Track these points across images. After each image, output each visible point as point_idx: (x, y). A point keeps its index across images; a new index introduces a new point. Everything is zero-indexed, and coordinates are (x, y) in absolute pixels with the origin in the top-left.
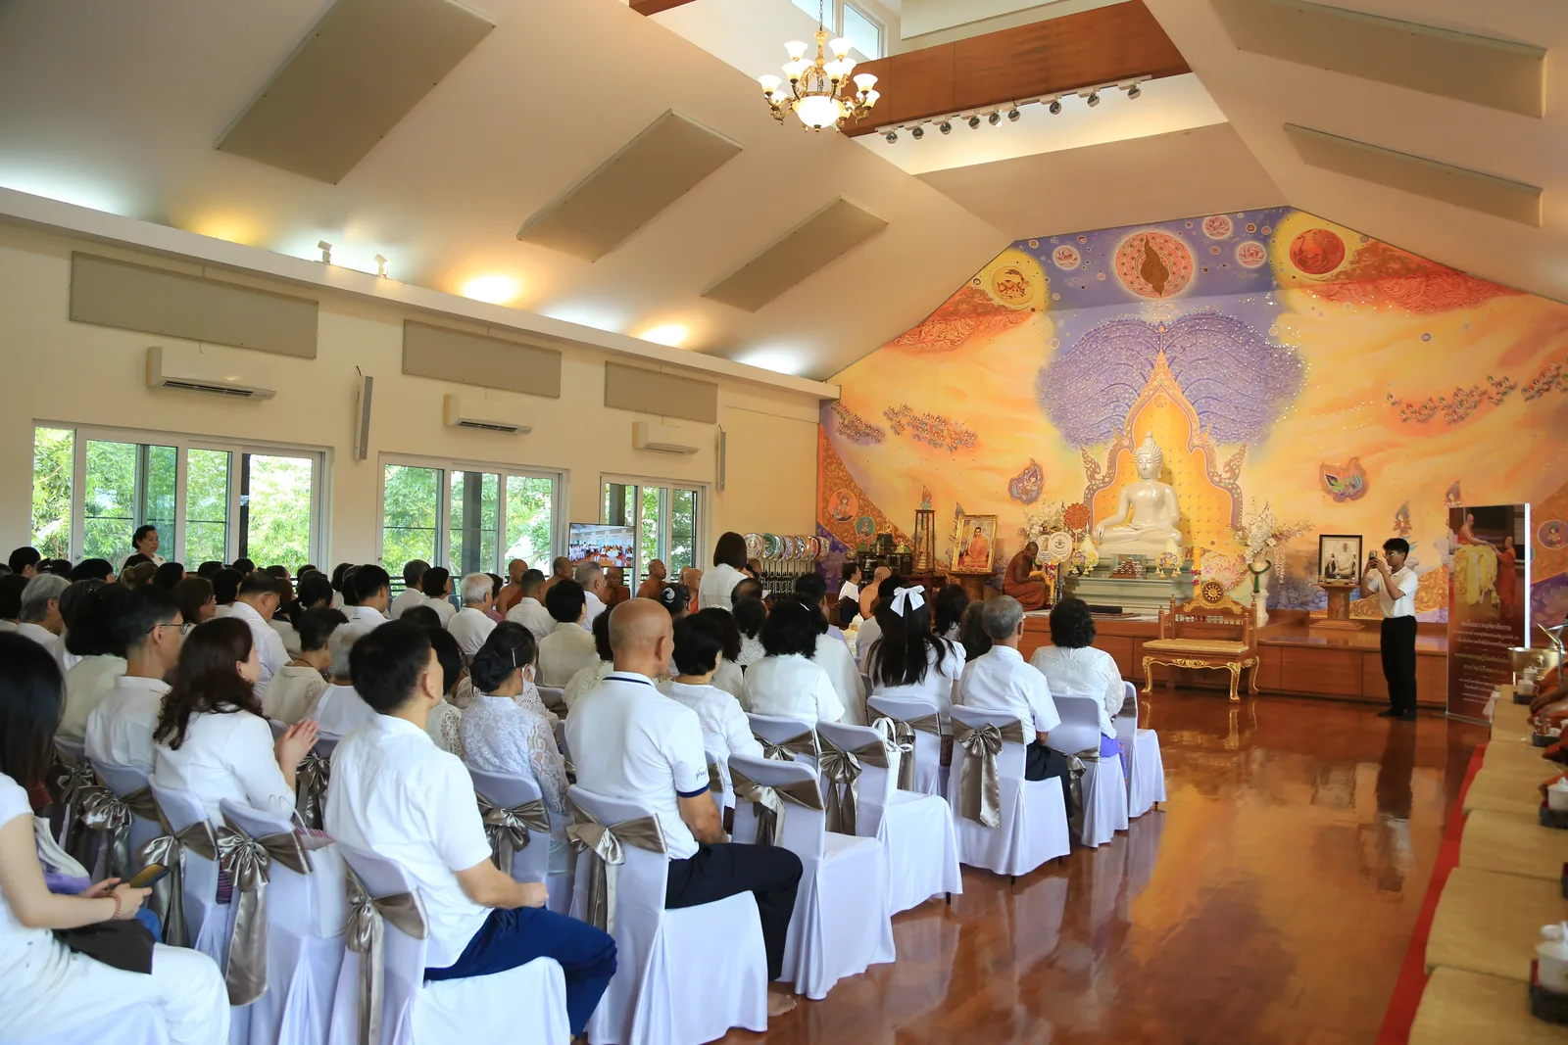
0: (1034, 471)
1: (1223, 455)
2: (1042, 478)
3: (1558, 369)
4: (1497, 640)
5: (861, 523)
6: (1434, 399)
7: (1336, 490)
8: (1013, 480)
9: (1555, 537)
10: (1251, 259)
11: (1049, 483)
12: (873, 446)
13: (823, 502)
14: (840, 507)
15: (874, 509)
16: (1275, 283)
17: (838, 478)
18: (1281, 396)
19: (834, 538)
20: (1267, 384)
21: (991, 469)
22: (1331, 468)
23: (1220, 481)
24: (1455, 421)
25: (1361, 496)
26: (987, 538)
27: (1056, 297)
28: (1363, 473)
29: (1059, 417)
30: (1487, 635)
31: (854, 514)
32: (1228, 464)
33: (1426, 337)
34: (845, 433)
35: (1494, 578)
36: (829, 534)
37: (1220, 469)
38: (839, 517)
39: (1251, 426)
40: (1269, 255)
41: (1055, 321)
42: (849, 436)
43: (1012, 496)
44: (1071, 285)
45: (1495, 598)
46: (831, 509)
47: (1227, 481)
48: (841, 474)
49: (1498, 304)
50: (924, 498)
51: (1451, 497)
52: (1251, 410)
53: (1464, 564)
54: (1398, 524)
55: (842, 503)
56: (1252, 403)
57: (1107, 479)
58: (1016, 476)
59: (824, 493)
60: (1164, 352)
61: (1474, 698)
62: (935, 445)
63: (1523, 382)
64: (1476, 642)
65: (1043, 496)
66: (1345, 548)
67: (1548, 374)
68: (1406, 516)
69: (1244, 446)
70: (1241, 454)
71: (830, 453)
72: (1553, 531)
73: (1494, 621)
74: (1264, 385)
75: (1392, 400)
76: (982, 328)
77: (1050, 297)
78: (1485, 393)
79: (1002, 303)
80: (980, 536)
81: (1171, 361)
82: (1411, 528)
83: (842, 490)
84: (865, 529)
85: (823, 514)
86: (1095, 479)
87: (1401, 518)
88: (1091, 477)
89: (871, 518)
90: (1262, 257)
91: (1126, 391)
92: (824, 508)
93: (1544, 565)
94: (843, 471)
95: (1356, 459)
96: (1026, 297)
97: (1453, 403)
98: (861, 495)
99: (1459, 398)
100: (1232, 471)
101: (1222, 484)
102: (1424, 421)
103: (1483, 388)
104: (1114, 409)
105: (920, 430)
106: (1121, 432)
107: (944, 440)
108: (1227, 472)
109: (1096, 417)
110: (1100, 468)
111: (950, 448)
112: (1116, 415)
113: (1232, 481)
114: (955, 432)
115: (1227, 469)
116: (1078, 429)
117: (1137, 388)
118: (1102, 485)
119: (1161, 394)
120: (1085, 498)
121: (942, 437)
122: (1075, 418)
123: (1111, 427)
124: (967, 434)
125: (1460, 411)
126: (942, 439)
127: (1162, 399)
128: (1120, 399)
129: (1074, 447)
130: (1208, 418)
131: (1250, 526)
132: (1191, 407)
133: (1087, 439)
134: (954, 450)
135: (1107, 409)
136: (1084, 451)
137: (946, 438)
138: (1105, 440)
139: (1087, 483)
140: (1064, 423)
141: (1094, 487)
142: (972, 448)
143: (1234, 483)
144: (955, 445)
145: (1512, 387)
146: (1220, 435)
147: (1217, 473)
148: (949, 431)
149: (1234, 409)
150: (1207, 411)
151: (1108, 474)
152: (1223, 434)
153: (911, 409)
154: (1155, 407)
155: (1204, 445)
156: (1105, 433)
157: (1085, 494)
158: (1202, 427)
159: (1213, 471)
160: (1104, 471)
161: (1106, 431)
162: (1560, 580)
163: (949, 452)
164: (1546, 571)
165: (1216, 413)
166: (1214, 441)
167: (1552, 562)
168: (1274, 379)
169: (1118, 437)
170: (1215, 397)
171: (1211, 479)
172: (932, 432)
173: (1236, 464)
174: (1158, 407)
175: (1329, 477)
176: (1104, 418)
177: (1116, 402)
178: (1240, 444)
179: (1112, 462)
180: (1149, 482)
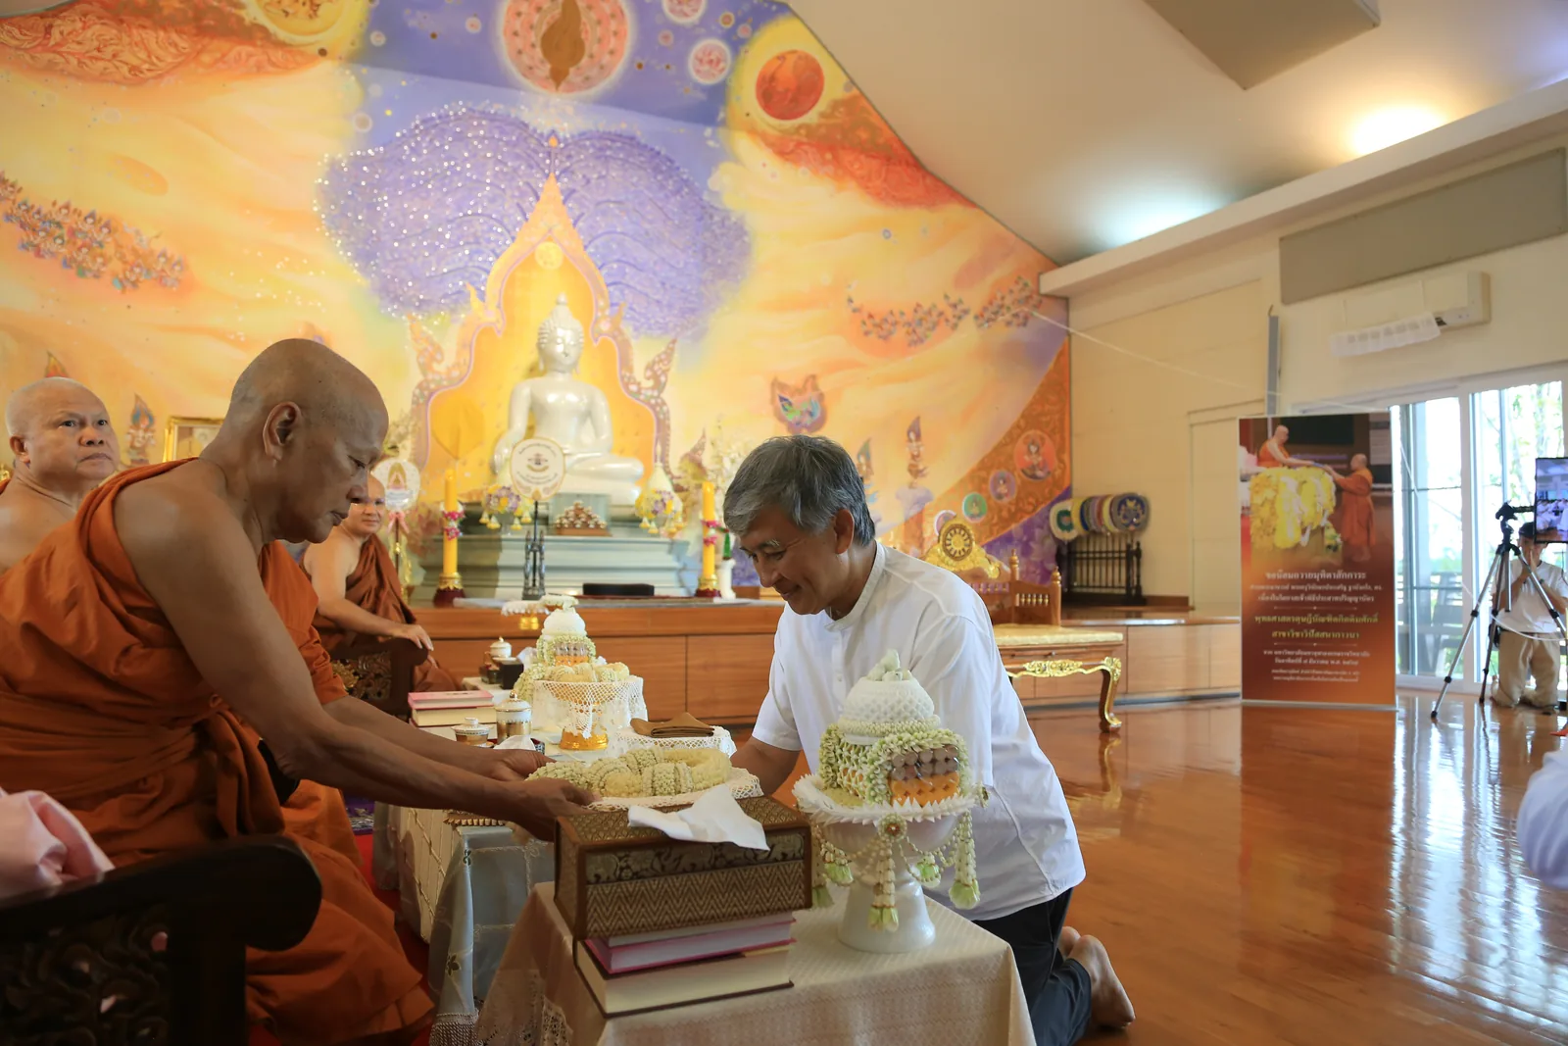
1: (643, 353)
3: (1003, 298)
4: (1339, 593)
6: (894, 312)
7: (790, 417)
9: (1003, 489)
10: (706, 68)
16: (721, 115)
18: (723, 278)
20: (705, 257)
22: (783, 387)
23: (639, 392)
24: (914, 342)
27: (378, 39)
28: (821, 397)
29: (366, 254)
30: (1320, 588)
32: (650, 367)
33: (887, 234)
35: (1330, 510)
37: (639, 372)
39: (683, 314)
40: (732, 70)
41: (364, 83)
44: (412, 23)
45: (1331, 536)
47: (649, 393)
49: (954, 212)
51: (912, 436)
52: (682, 291)
53: (1269, 494)
56: (684, 281)
57: (456, 373)
60: (558, 178)
61: (1295, 675)
62: (82, 272)
63: (975, 309)
64: (1296, 598)
67: (995, 302)
68: (868, 458)
69: (674, 342)
70: (669, 354)
72: (1001, 482)
73: (1330, 568)
74: (701, 259)
75: (853, 306)
76: (206, 58)
77: (366, 36)
78: (942, 314)
79: (263, 20)
81: (568, 194)
82: (873, 474)
86: (434, 372)
88: (425, 368)
90: (723, 70)
91: (491, 230)
93: (994, 522)
95: (814, 377)
96: (317, 23)
97: (913, 319)
99: (918, 316)
100: (656, 377)
101: (642, 397)
102: (885, 338)
103: (940, 308)
104: (470, 256)
105: (42, 234)
106: (482, 296)
107: (104, 264)
108: (648, 379)
109: (438, 263)
110: (442, 353)
111: (121, 281)
112: (474, 267)
113: (656, 394)
114: (135, 251)
115: (649, 373)
116: (403, 282)
117: (510, 227)
118: (445, 383)
119: (550, 244)
120: (413, 402)
121: (101, 255)
122: (396, 260)
123: (464, 285)
124: (162, 260)
125: (920, 331)
126: (100, 260)
127: (551, 254)
128: (481, 240)
129: (394, 310)
130: (622, 292)
131: (719, 459)
132: (597, 272)
133: (421, 301)
134: (129, 286)
135: (456, 253)
136: (413, 320)
137: (110, 259)
138: (452, 306)
139: (417, 377)
140: (376, 265)
141: (432, 386)
142: (174, 289)
143: (658, 397)
144: (133, 278)
145: (966, 312)
146: (638, 321)
147: (634, 379)
148: (119, 246)
149: (659, 285)
150: (620, 283)
151: (457, 365)
152: (643, 320)
153: (18, 187)
154: (540, 263)
155: (616, 333)
156: (454, 294)
157: (414, 395)
158: (612, 305)
159: (628, 374)
160: (450, 358)
161: (454, 290)
162: (1008, 539)
163: (118, 289)
164: (995, 529)
165: (634, 288)
166: (631, 329)
167: (1000, 518)
168: (715, 251)
169: (475, 302)
170: (632, 261)
171: (626, 386)
172: (75, 243)
173: (660, 368)
174: (545, 263)
175: (782, 399)
176: (451, 267)
177: (474, 243)
178: (668, 339)
179: (465, 345)
180: (560, 378)
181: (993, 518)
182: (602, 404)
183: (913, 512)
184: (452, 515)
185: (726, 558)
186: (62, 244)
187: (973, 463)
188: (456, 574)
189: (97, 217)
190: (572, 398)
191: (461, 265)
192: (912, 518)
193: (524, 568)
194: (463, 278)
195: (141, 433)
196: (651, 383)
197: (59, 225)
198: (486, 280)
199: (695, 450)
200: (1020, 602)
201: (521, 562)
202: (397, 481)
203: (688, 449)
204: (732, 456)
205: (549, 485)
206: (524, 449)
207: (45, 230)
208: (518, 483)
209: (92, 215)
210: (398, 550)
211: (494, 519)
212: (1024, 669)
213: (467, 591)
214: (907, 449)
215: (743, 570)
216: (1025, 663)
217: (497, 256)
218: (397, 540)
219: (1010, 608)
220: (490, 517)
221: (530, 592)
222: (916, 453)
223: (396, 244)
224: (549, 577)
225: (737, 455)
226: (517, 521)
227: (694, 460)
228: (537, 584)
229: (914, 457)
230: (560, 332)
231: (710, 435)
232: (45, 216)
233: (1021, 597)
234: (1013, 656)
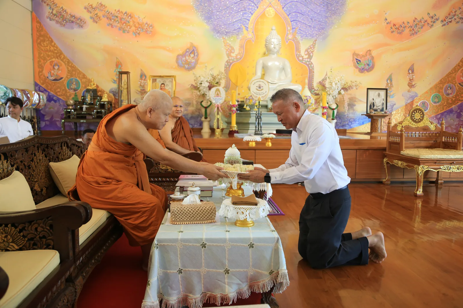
0: (193, 51)
1: (304, 45)
2: (198, 55)
3: (455, 12)
5: (70, 83)
6: (405, 22)
7: (360, 67)
8: (178, 56)
9: (450, 91)
11: (203, 58)
12: (76, 30)
13: (39, 68)
14: (52, 72)
15: (80, 73)
17: (50, 51)
18: (335, 15)
19: (49, 93)
20: (328, 7)
21: (164, 48)
22: (358, 55)
23: (303, 60)
24: (413, 34)
25: (371, 70)
26: (170, 90)
28: (373, 58)
29: (208, 18)
31: (64, 76)
32: (307, 50)
34: (54, 20)
36: (45, 90)
37: (303, 53)
38: (53, 78)
39: (319, 30)
42: (57, 22)
43: (178, 65)
46: (45, 73)
47: (306, 60)
48: (52, 48)
50: (117, 66)
51: (410, 72)
52: (319, 21)
54: (387, 84)
55: (54, 68)
56: (320, 17)
57: (239, 57)
58: (181, 52)
59: (39, 61)
62: (124, 31)
63: (442, 18)
65: (198, 66)
66: (379, 95)
67: (452, 14)
68: (391, 81)
69: (316, 41)
71: (42, 33)
72: (449, 89)
74: (326, 8)
75: (387, 21)
78: (426, 21)
80: (164, 89)
82: (393, 87)
83: (54, 59)
84: (73, 86)
85: (40, 77)
86: (232, 57)
87: (389, 82)
88: (229, 55)
89: (78, 79)
91: (249, 5)
92: (39, 72)
93: (445, 104)
94: (53, 46)
95: (370, 51)
97: (413, 25)
98: (69, 63)
99: (415, 23)
100: (309, 54)
102: (400, 33)
103: (425, 19)
104: (243, 15)
105: (113, 20)
106: (247, 29)
107: (130, 28)
108: (306, 55)
109: (232, 18)
110: (234, 50)
111: (135, 33)
112: (244, 19)
113: (309, 60)
114: (139, 24)
115: (306, 53)
116: (220, 26)
117: (256, 3)
118: (235, 60)
119: (270, 8)
120: (225, 67)
121: (129, 26)
122: (219, 19)
123: (241, 26)
124: (146, 25)
125: (416, 29)
126: (129, 27)
127: (271, 11)
128: (246, 9)
129: (218, 36)
130: (296, 24)
131: (331, 83)
132: (287, 17)
133: (227, 32)
134: (137, 35)
135: (238, 14)
136: (224, 39)
137: (132, 26)
138: (237, 33)
139: (226, 59)
140: (211, 21)
141: (231, 61)
142: (150, 34)
143: (310, 61)
144: (138, 32)
145: (437, 20)
146: (302, 34)
147: (301, 55)
148: (134, 22)
149: (310, 20)
150: (296, 20)
151: (239, 53)
152: (304, 33)
153: (105, 6)
154: (267, 15)
155: (294, 39)
156: (237, 29)
157: (225, 65)
158: (293, 29)
159: (299, 54)
160: (237, 51)
161: (237, 28)
162: (451, 111)
163: (134, 36)
164: (445, 107)
165: (301, 22)
166: (300, 37)
167: (448, 103)
168: (331, 5)
169: (245, 32)
170: (300, 12)
171: (298, 58)
172: (122, 22)
173: (311, 51)
174: (269, 15)
175: (356, 59)
176: (236, 19)
177: (244, 10)
178: (313, 39)
179: (242, 47)
180: (274, 56)
181: (444, 103)
182: (288, 65)
183: (409, 101)
184: (234, 106)
185: (333, 119)
186: (118, 23)
187: (438, 80)
188: (235, 125)
189: (127, 13)
190: (277, 63)
191: (240, 18)
192: (409, 103)
193: (255, 124)
194: (241, 23)
195: (143, 81)
196: (307, 56)
197: (117, 17)
198: (248, 23)
199: (323, 80)
200: (445, 140)
201: (254, 121)
202: (218, 94)
203: (320, 80)
204: (336, 82)
205: (264, 95)
206: (255, 83)
207: (113, 19)
208: (253, 95)
209: (126, 13)
210: (218, 117)
211: (248, 107)
212: (441, 168)
213: (239, 131)
214: (408, 77)
215: (340, 123)
216: (441, 166)
217: (252, 14)
218: (218, 114)
219: (440, 142)
220: (247, 106)
221: (257, 132)
222: (411, 78)
223: (218, 13)
224: (263, 126)
225: (338, 82)
226: (256, 107)
227: (322, 84)
228: (259, 129)
229: (410, 80)
230: (273, 40)
231: (328, 75)
232: (113, 14)
233: (445, 138)
234: (436, 163)
